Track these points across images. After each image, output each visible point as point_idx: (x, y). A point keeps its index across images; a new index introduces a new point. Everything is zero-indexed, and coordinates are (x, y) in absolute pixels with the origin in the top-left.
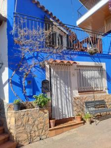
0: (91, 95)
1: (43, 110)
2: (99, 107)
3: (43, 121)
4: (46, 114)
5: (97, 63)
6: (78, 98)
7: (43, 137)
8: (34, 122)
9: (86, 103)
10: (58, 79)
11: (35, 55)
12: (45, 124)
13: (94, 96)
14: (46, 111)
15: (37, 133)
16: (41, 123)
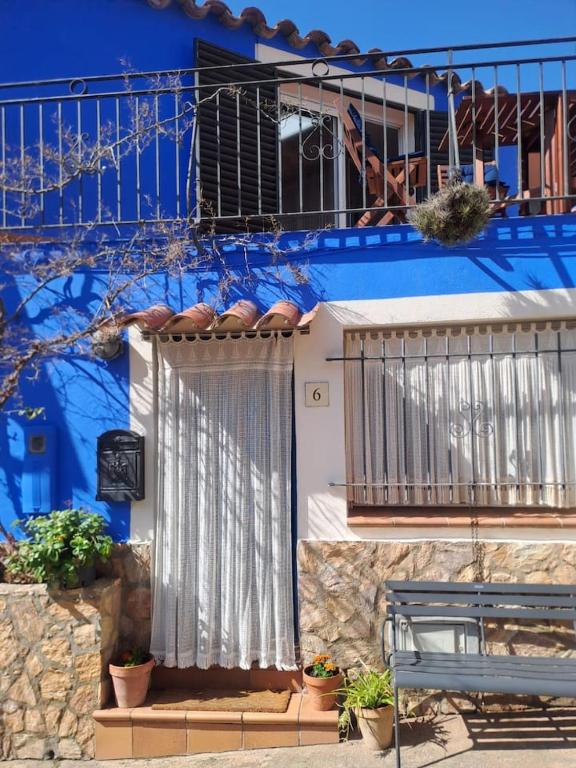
0: (455, 536)
1: (69, 603)
2: (521, 638)
3: (68, 661)
4: (87, 629)
5: (532, 295)
6: (336, 553)
7: (65, 748)
8: (21, 658)
9: (401, 591)
10: (203, 422)
11: (76, 291)
12: (77, 681)
13: (479, 548)
14: (86, 609)
15: (33, 720)
16: (56, 668)
